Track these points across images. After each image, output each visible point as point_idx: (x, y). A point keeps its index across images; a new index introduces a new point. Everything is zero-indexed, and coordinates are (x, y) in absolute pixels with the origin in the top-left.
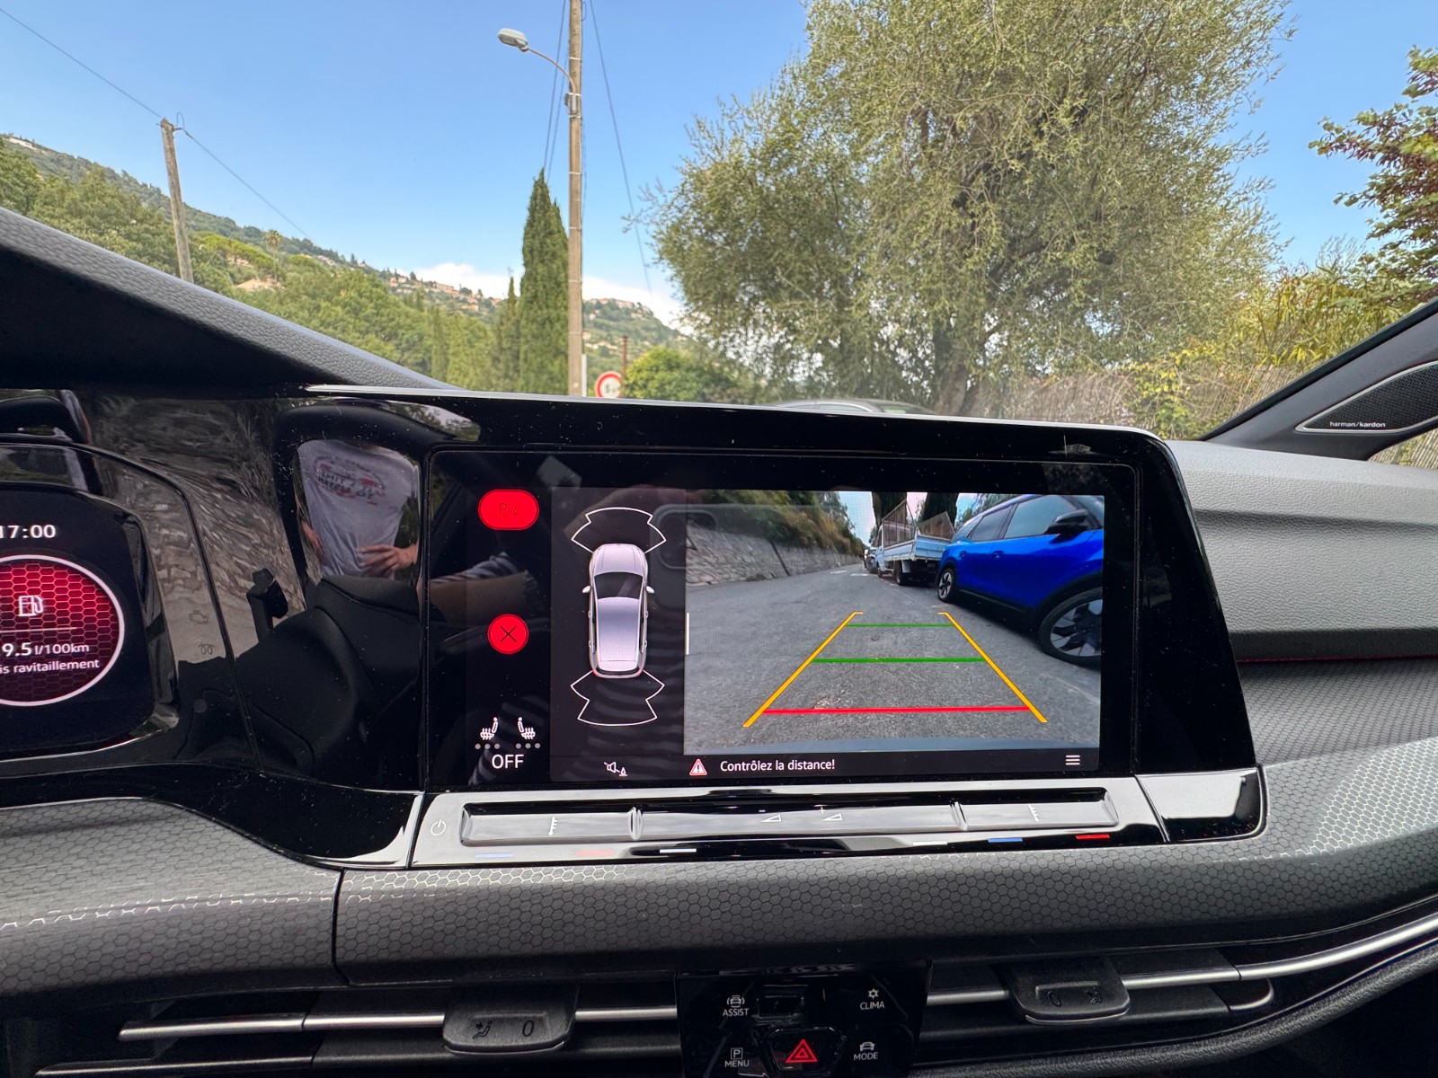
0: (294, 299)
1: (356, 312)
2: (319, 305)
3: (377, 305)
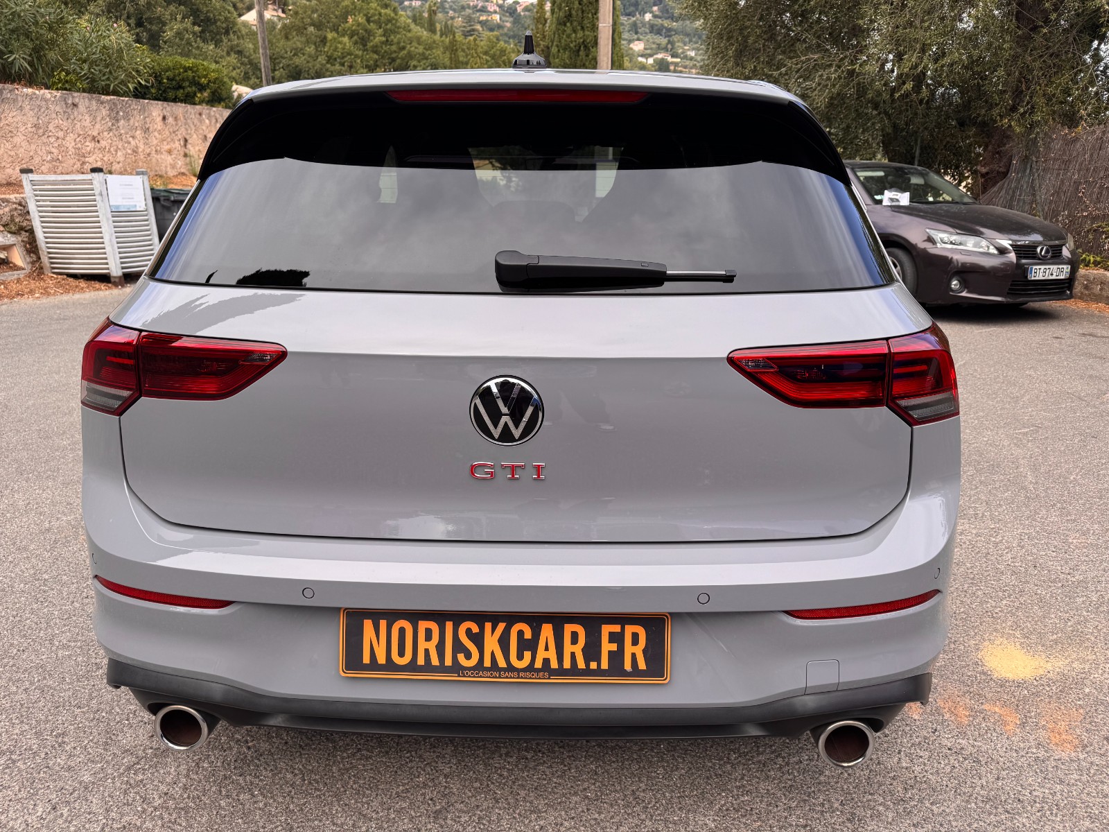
0: (301, 30)
1: (363, 42)
2: (325, 38)
3: (385, 31)
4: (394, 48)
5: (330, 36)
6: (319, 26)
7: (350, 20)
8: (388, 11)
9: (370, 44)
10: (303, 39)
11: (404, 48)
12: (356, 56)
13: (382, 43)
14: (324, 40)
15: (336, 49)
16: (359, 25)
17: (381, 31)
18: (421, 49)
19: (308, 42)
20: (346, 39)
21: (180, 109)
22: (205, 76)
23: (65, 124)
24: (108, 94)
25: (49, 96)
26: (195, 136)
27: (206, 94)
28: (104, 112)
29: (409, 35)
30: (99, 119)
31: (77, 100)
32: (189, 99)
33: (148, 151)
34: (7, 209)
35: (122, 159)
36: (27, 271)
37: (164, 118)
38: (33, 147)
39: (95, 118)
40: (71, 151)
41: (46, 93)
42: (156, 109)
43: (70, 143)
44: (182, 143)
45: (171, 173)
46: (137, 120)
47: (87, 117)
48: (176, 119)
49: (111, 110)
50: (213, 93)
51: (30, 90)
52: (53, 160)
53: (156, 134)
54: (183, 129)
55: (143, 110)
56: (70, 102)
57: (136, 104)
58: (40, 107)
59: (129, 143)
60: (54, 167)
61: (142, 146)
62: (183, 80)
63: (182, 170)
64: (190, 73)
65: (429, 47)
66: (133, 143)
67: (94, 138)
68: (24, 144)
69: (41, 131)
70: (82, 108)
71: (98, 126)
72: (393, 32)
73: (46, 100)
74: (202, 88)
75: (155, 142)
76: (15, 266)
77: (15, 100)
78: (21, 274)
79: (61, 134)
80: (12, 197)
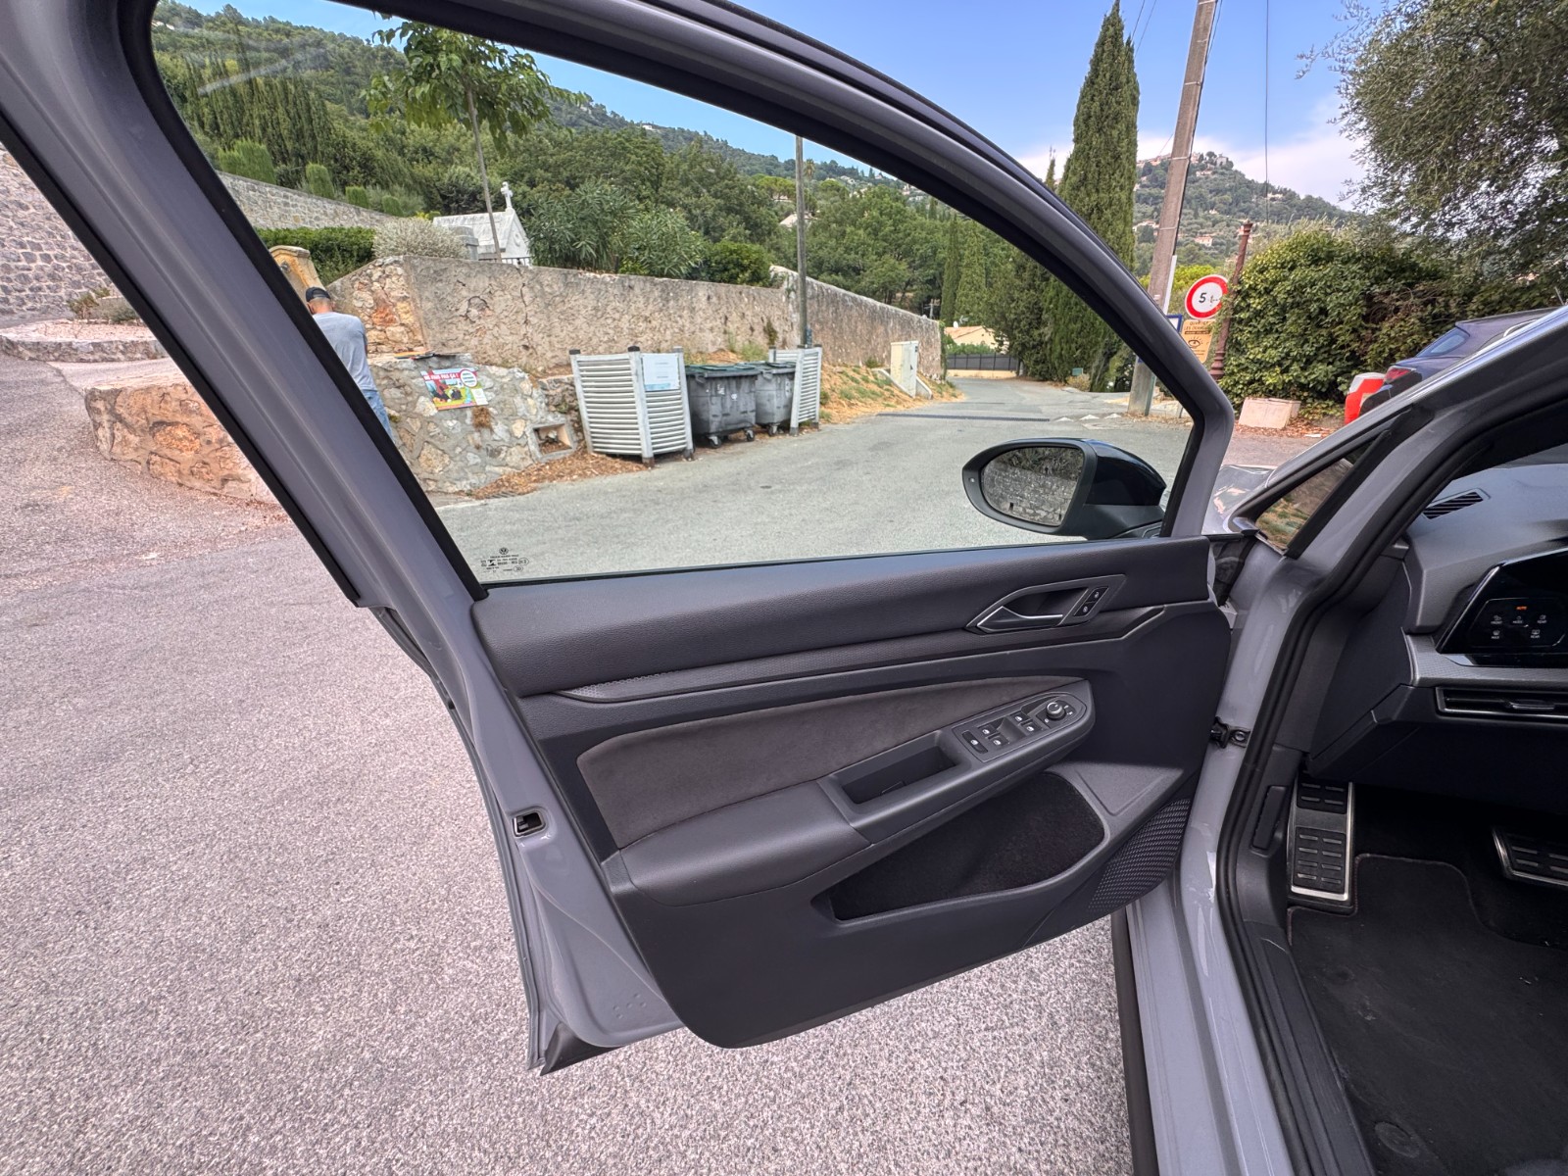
1: (876, 233)
2: (845, 232)
3: (895, 221)
4: (901, 235)
5: (848, 230)
6: (840, 223)
7: (866, 215)
8: (899, 204)
9: (880, 234)
10: (828, 234)
11: (909, 235)
12: (869, 245)
13: (891, 232)
14: (844, 234)
15: (852, 241)
16: (873, 217)
17: (891, 222)
18: (924, 234)
19: (831, 236)
20: (861, 232)
21: (723, 288)
22: (747, 258)
23: (621, 306)
24: (662, 276)
25: (608, 279)
26: (734, 314)
27: (747, 275)
28: (657, 293)
29: (914, 223)
30: (651, 300)
31: (633, 282)
32: (732, 280)
33: (693, 329)
34: (559, 390)
35: (668, 337)
36: (573, 450)
37: (709, 298)
38: (592, 328)
39: (648, 299)
40: (626, 331)
41: (606, 276)
42: (703, 289)
43: (624, 324)
44: (723, 320)
45: (712, 349)
46: (684, 301)
47: (641, 299)
48: (719, 298)
49: (663, 291)
50: (753, 273)
51: (592, 274)
52: (609, 341)
53: (701, 313)
54: (724, 308)
55: (691, 291)
56: (627, 284)
57: (685, 285)
58: (600, 290)
59: (677, 322)
60: (610, 347)
61: (687, 325)
62: (728, 263)
63: (722, 347)
64: (735, 256)
65: (931, 232)
66: (680, 323)
67: (646, 318)
68: (585, 326)
69: (600, 313)
70: (637, 290)
71: (650, 307)
72: (902, 222)
73: (606, 284)
74: (744, 269)
75: (699, 320)
76: (564, 444)
77: (578, 284)
78: (567, 453)
79: (617, 316)
80: (565, 378)
